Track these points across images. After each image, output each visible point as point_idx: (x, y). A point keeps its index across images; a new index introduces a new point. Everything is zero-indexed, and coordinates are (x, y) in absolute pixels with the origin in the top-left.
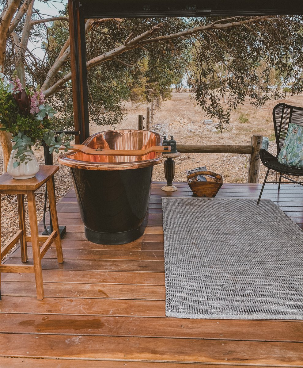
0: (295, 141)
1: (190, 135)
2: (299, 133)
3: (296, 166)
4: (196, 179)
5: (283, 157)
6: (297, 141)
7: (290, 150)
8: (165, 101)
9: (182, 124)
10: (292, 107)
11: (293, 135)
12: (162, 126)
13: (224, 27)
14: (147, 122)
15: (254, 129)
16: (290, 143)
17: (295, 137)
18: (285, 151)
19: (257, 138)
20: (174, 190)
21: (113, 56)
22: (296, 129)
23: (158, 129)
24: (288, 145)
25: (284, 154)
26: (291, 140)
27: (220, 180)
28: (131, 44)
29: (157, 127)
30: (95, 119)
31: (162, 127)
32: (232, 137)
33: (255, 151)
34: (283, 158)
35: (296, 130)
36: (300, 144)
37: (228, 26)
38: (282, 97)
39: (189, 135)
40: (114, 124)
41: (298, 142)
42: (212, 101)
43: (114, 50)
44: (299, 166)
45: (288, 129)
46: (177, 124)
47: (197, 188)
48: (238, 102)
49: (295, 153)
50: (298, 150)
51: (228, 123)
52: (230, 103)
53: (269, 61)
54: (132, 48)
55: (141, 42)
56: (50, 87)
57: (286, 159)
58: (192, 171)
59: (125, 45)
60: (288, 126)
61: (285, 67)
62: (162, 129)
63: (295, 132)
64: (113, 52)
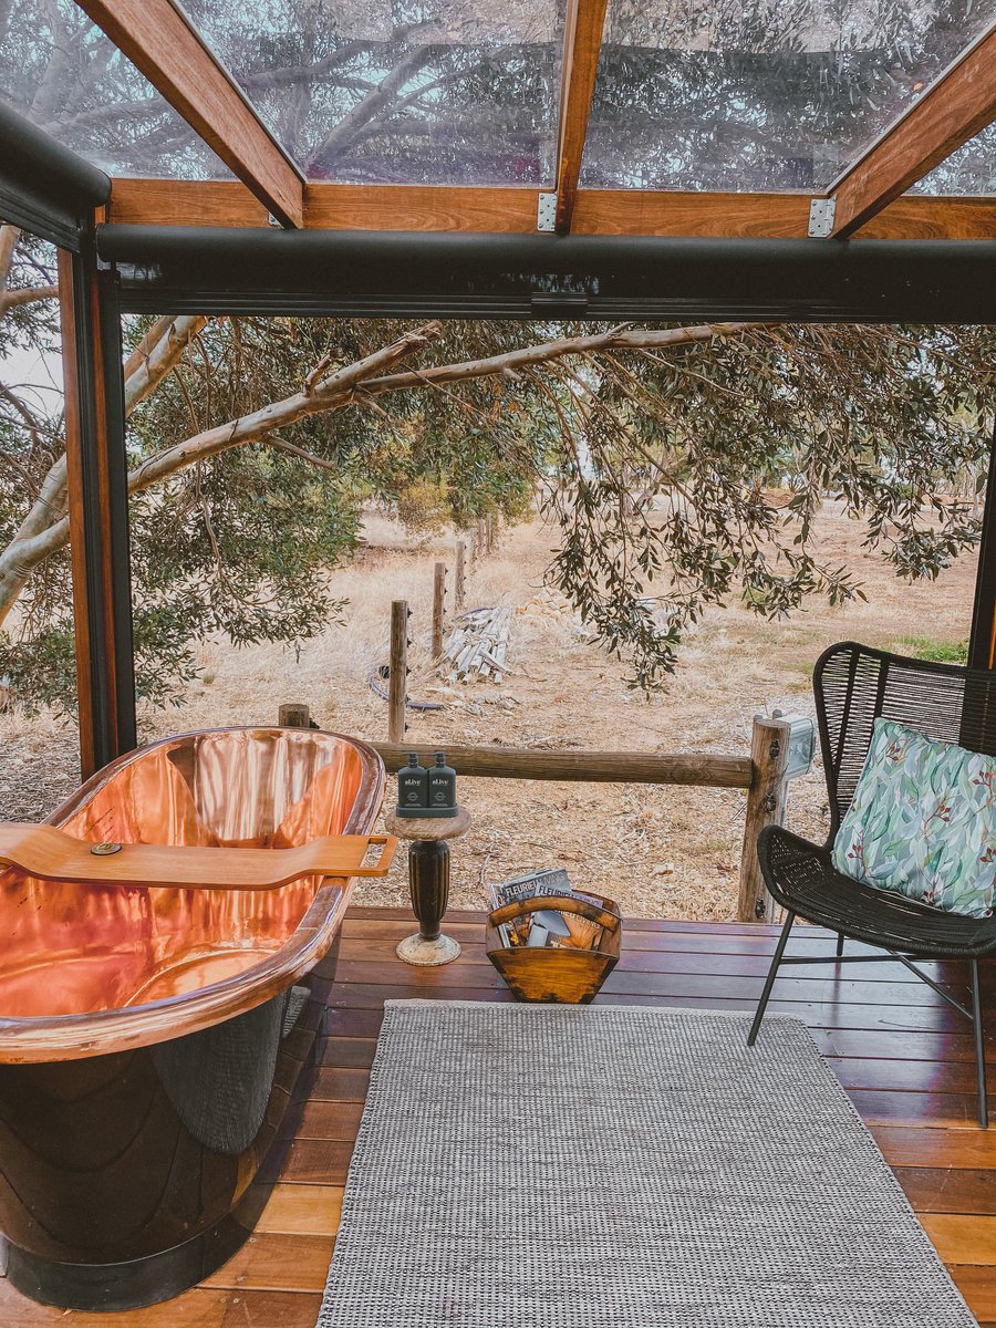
0: (898, 793)
1: (580, 651)
2: (912, 763)
3: (899, 889)
4: (527, 920)
5: (850, 850)
6: (902, 795)
7: (876, 826)
8: (513, 525)
9: (558, 613)
10: (887, 659)
11: (888, 770)
12: (492, 617)
13: (656, 341)
14: (435, 611)
15: (787, 634)
16: (877, 796)
17: (895, 778)
18: (858, 827)
19: (768, 733)
20: (443, 960)
21: (263, 430)
22: (902, 744)
23: (474, 626)
24: (871, 806)
25: (855, 839)
26: (880, 787)
27: (614, 933)
28: (328, 390)
29: (474, 620)
30: (228, 624)
31: (490, 621)
32: (712, 664)
33: (763, 779)
34: (851, 856)
35: (898, 750)
36: (913, 806)
37: (668, 339)
38: (854, 593)
39: (574, 651)
40: (299, 638)
41: (906, 798)
42: (615, 593)
43: (268, 408)
44: (909, 893)
45: (870, 742)
46: (539, 609)
47: (523, 968)
48: (707, 597)
49: (895, 841)
50: (907, 831)
51: (669, 669)
52: (677, 600)
53: (811, 467)
54: (333, 403)
55: (364, 386)
56: (51, 524)
57: (862, 859)
58: (511, 886)
59: (308, 396)
60: (872, 732)
61: (869, 490)
62: (487, 630)
63: (895, 759)
64: (264, 417)
